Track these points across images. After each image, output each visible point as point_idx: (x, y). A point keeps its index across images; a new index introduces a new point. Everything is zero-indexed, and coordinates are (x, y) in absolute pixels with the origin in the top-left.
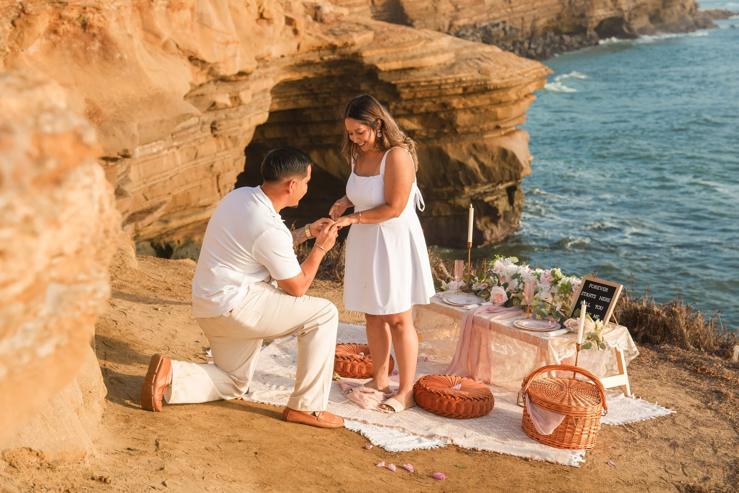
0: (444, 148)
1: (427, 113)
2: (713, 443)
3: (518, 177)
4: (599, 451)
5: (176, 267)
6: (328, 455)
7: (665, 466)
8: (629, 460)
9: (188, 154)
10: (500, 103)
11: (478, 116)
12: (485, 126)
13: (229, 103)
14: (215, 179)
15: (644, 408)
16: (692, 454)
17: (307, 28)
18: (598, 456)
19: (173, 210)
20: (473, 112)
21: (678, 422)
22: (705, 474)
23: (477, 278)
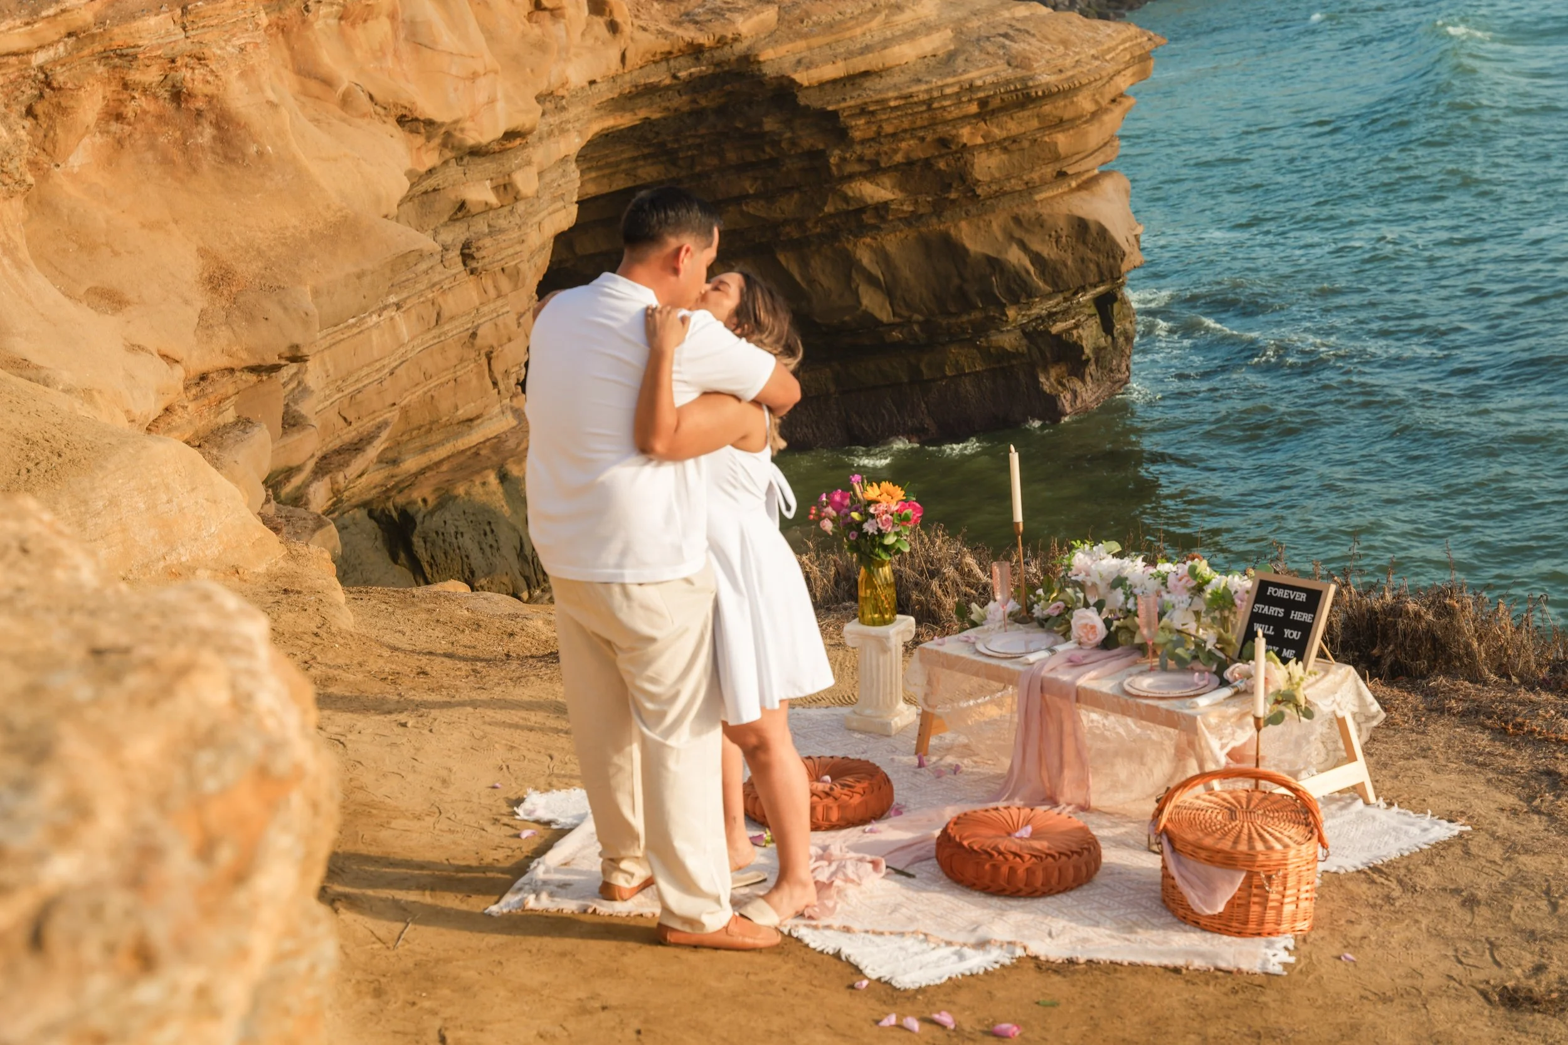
0: (953, 232)
1: (910, 163)
2: (1549, 888)
3: (1116, 275)
4: (1321, 933)
5: (431, 606)
6: (780, 1013)
7: (1456, 950)
8: (1382, 945)
9: (421, 318)
10: (1060, 124)
11: (1016, 156)
12: (1035, 176)
13: (493, 199)
14: (484, 361)
15: (1405, 827)
16: (1509, 918)
17: (636, 17)
18: (1320, 943)
19: (406, 437)
20: (1005, 150)
21: (1474, 850)
22: (1536, 958)
23: (1040, 591)
